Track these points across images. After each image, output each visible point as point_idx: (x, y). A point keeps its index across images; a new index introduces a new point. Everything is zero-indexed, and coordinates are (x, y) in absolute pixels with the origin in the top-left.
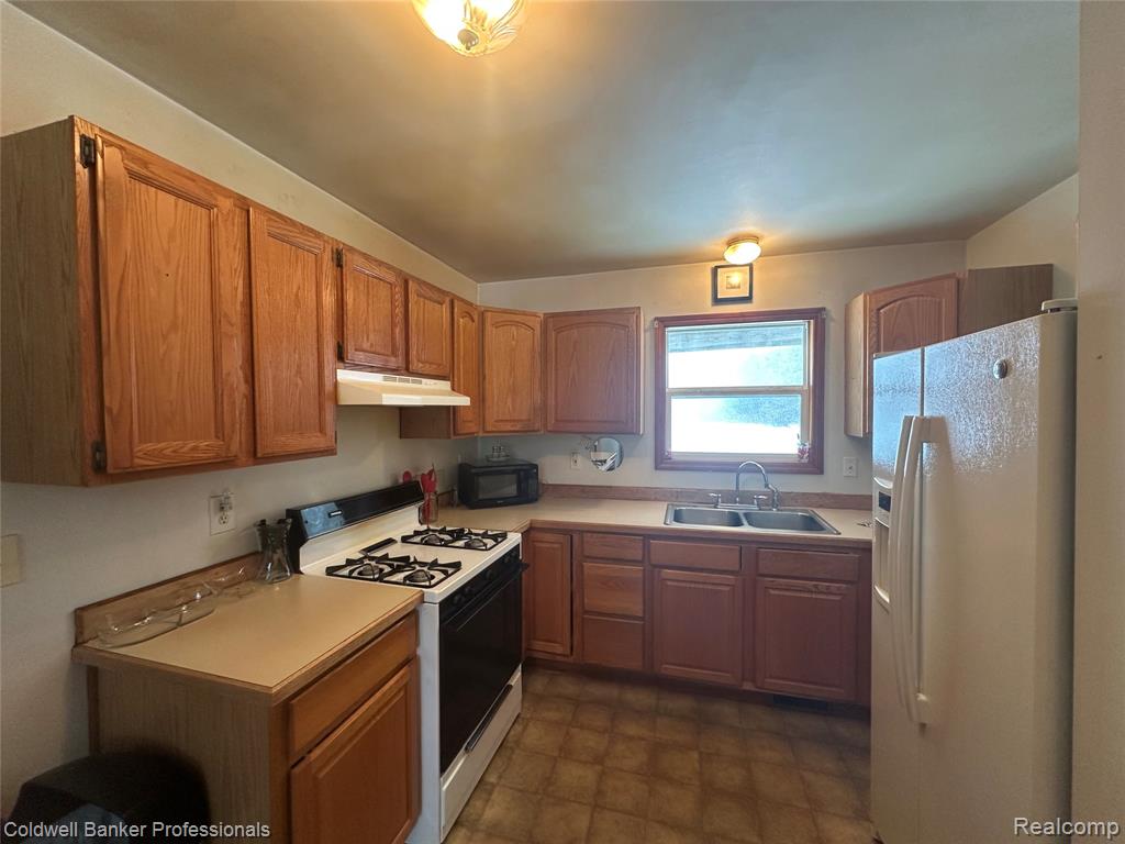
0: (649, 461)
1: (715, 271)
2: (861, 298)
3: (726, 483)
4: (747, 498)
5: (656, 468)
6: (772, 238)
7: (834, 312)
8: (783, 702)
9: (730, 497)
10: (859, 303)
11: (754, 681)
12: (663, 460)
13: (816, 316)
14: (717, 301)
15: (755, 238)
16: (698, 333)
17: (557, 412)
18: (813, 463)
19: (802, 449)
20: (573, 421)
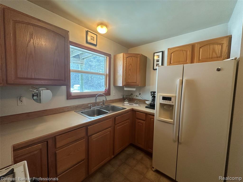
0: (65, 97)
1: (87, 32)
2: (122, 54)
5: (67, 99)
7: (113, 57)
12: (69, 96)
13: (109, 55)
14: (87, 43)
17: (16, 73)
18: (108, 93)
19: (106, 90)
20: (31, 79)
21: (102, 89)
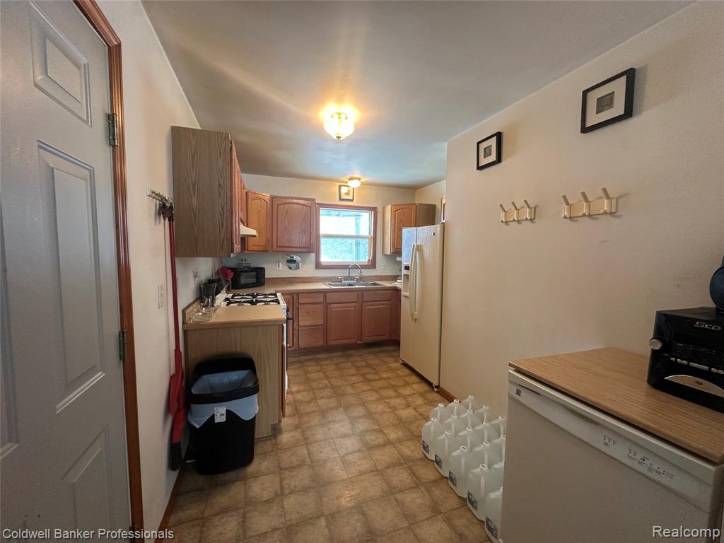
0: (313, 265)
1: (340, 187)
2: (390, 206)
3: (345, 273)
4: (352, 278)
5: (316, 268)
6: (364, 180)
7: (380, 209)
8: (369, 345)
9: (346, 279)
10: (389, 208)
11: (361, 340)
12: (319, 266)
13: (374, 209)
14: (341, 199)
15: (359, 179)
16: (334, 212)
17: (277, 243)
18: (373, 264)
19: (369, 260)
20: (286, 247)
21: (365, 258)
